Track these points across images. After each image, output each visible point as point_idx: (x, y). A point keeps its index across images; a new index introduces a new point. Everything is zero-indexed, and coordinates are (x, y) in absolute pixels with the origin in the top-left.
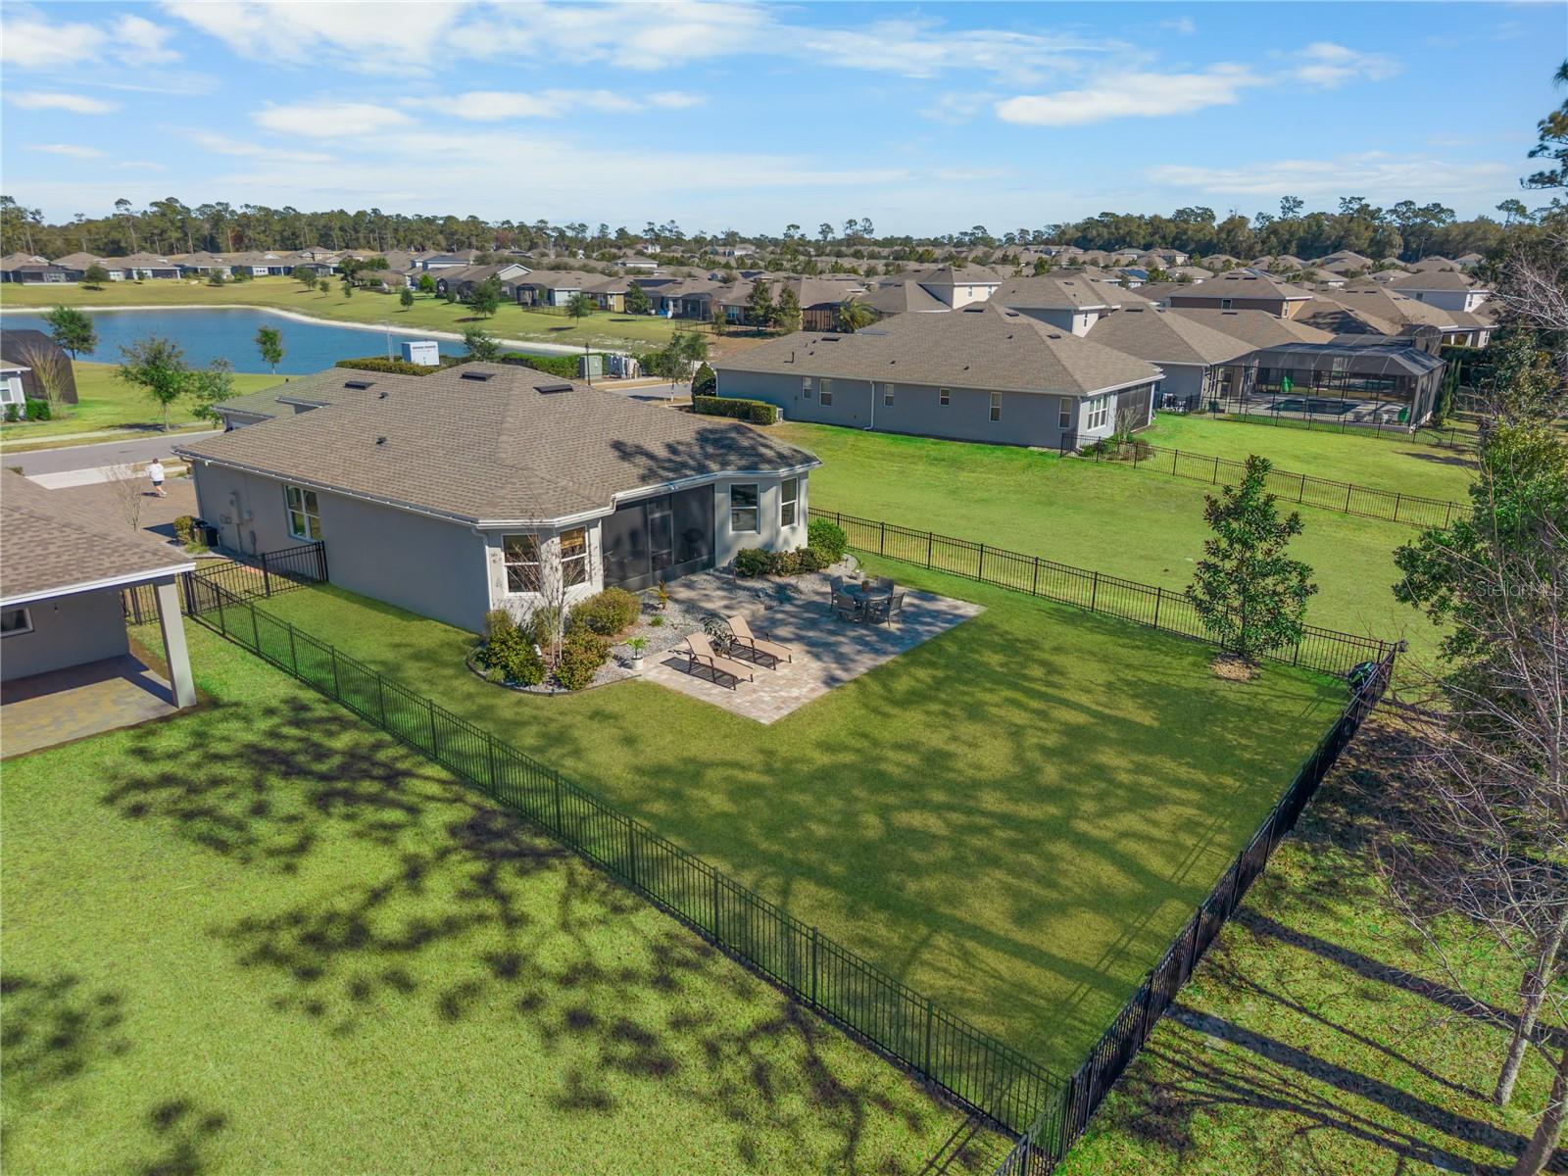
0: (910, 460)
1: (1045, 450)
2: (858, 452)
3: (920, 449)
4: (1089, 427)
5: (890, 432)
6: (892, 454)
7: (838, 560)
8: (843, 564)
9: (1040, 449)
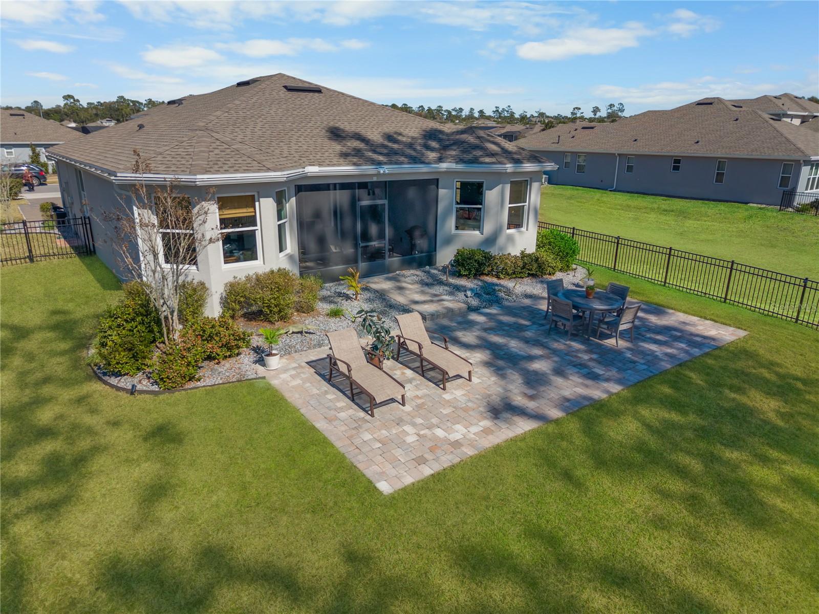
0: (644, 210)
1: (764, 206)
2: (602, 204)
3: (652, 203)
4: (806, 189)
5: (628, 192)
6: (629, 206)
7: (566, 268)
8: (571, 273)
9: (759, 206)
